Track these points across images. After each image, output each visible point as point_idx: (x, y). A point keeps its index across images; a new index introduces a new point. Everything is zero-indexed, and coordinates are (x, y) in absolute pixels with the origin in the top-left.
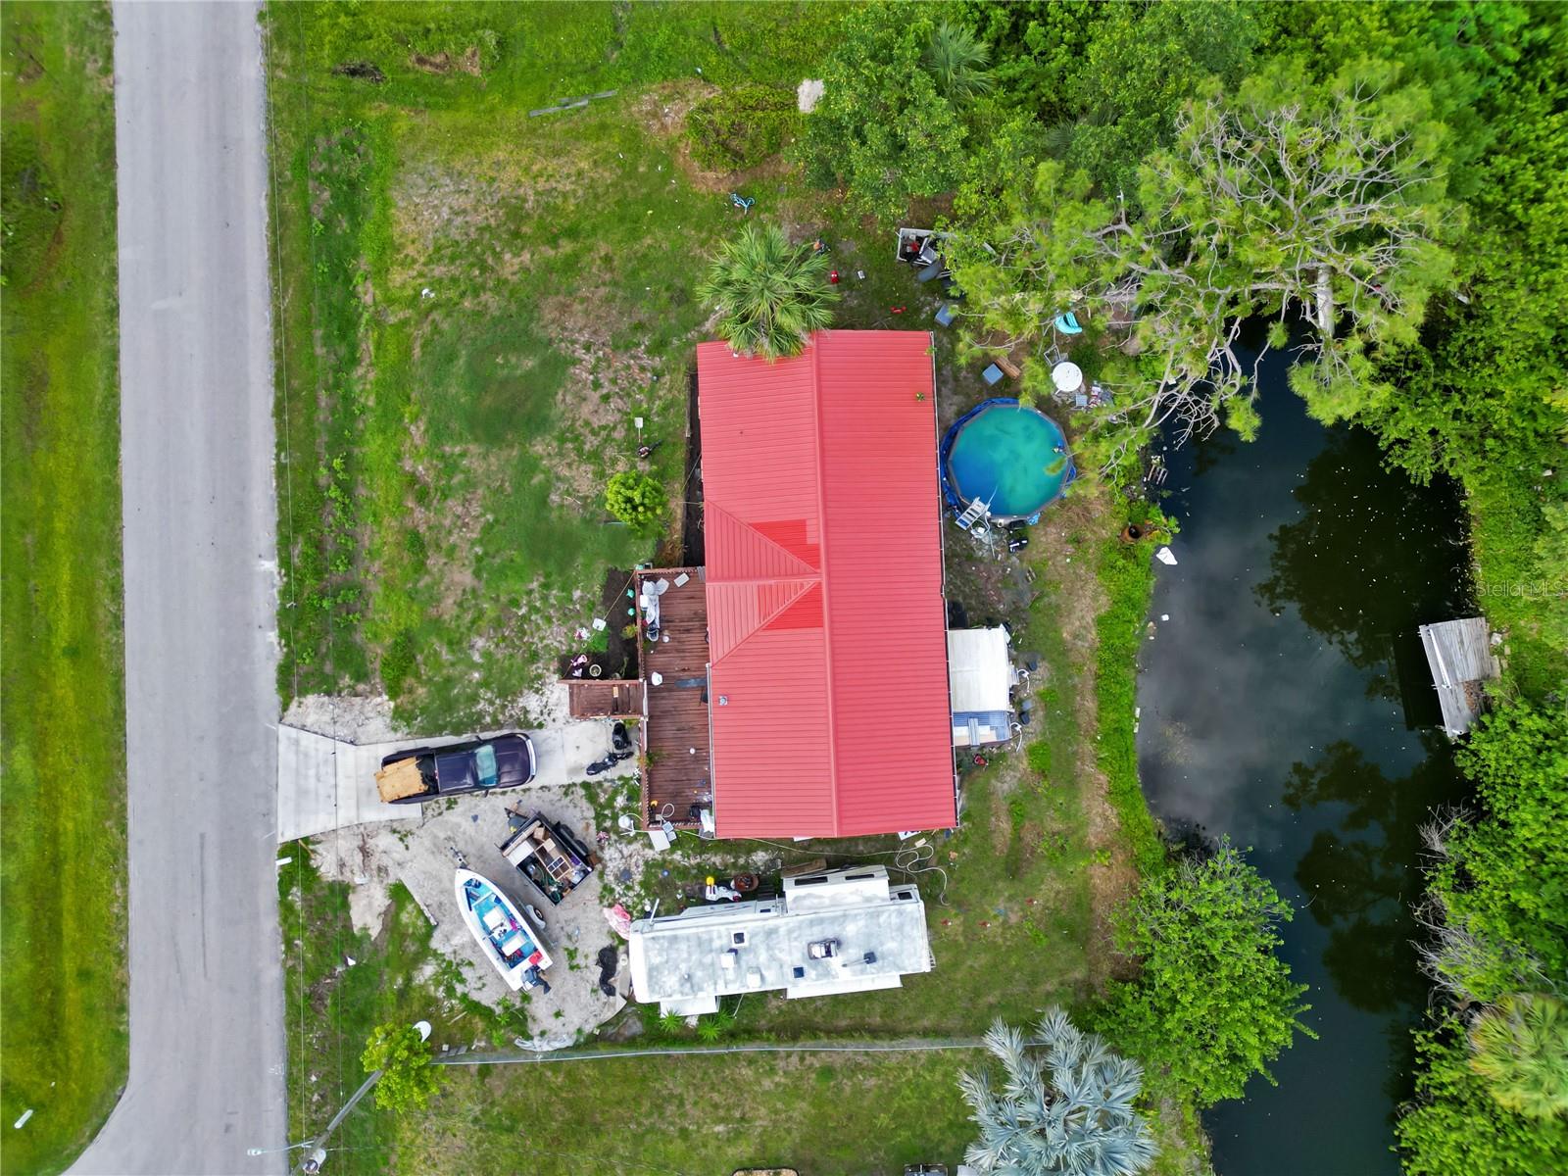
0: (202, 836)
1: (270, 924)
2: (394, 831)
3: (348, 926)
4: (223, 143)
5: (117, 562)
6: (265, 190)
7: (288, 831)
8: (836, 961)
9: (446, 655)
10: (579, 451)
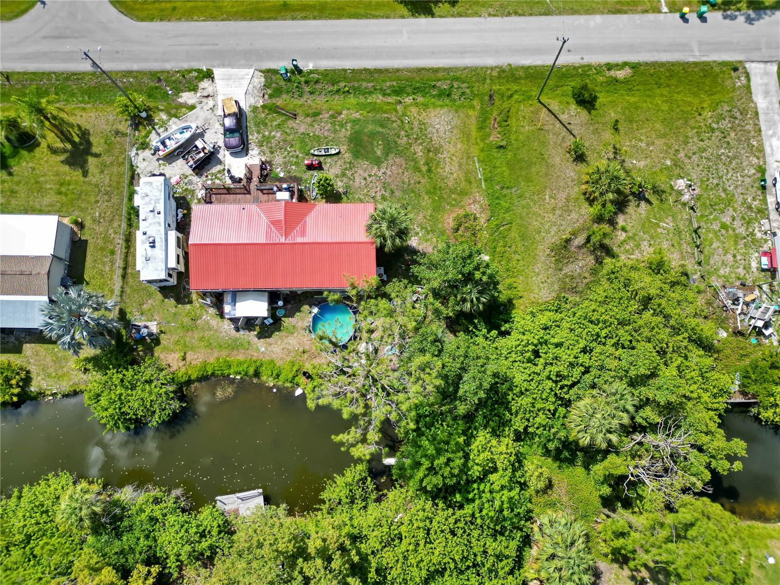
0: (217, 44)
1: (185, 66)
2: (214, 106)
3: (182, 91)
4: (462, 53)
5: (315, 18)
6: (446, 66)
7: (217, 72)
8: (147, 245)
9: (275, 123)
10: (346, 169)
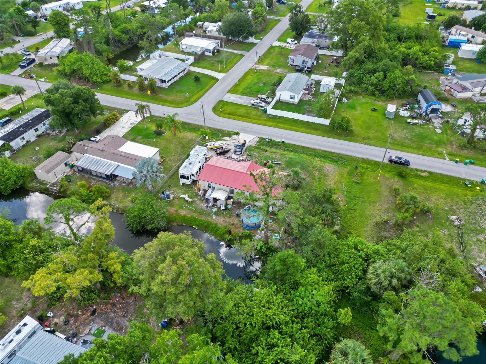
1: (230, 130)
2: (235, 142)
3: (225, 136)
6: (338, 153)
7: (241, 134)
8: (188, 164)
9: (257, 151)
